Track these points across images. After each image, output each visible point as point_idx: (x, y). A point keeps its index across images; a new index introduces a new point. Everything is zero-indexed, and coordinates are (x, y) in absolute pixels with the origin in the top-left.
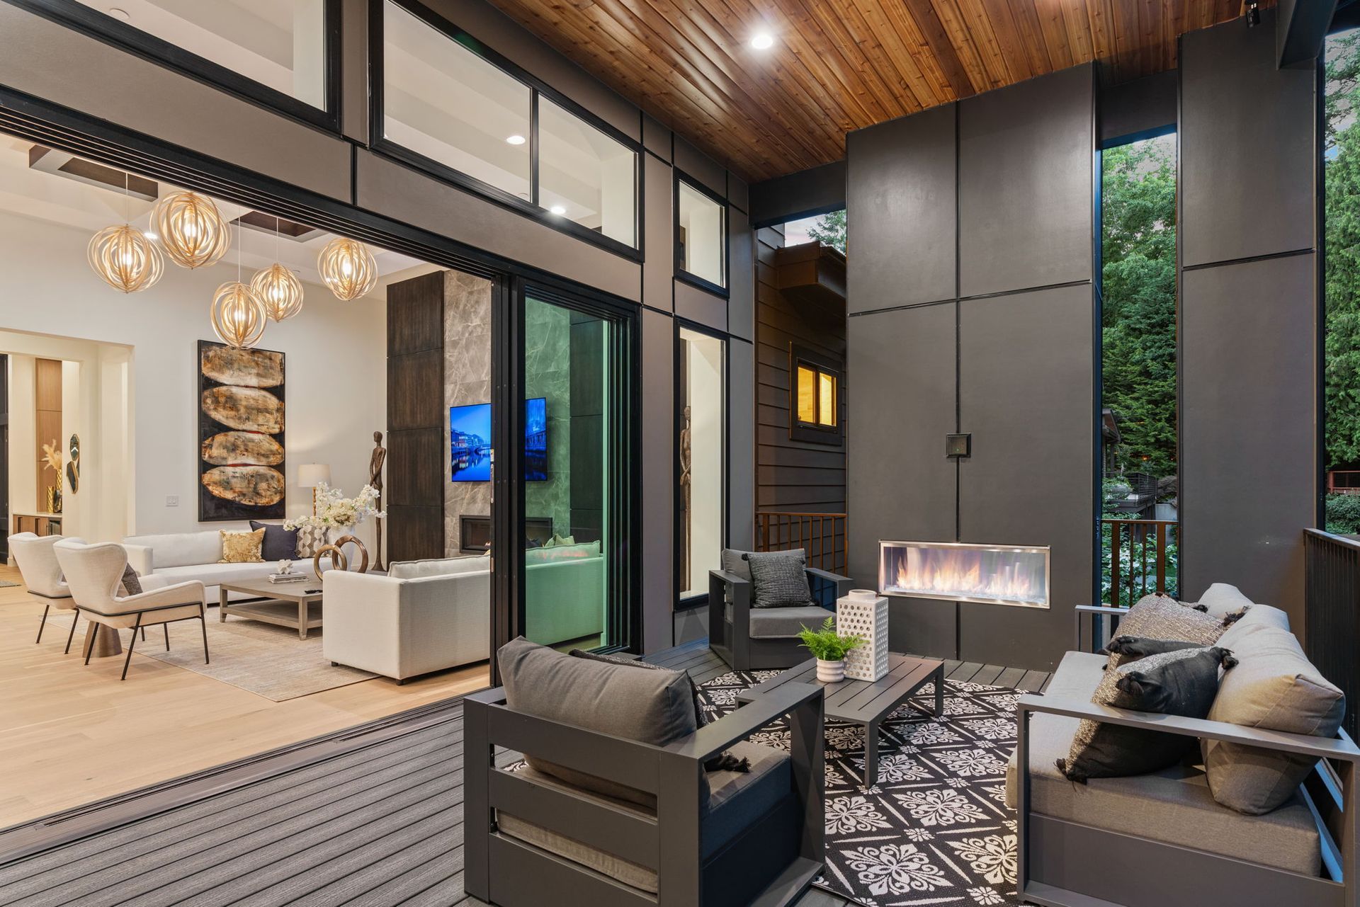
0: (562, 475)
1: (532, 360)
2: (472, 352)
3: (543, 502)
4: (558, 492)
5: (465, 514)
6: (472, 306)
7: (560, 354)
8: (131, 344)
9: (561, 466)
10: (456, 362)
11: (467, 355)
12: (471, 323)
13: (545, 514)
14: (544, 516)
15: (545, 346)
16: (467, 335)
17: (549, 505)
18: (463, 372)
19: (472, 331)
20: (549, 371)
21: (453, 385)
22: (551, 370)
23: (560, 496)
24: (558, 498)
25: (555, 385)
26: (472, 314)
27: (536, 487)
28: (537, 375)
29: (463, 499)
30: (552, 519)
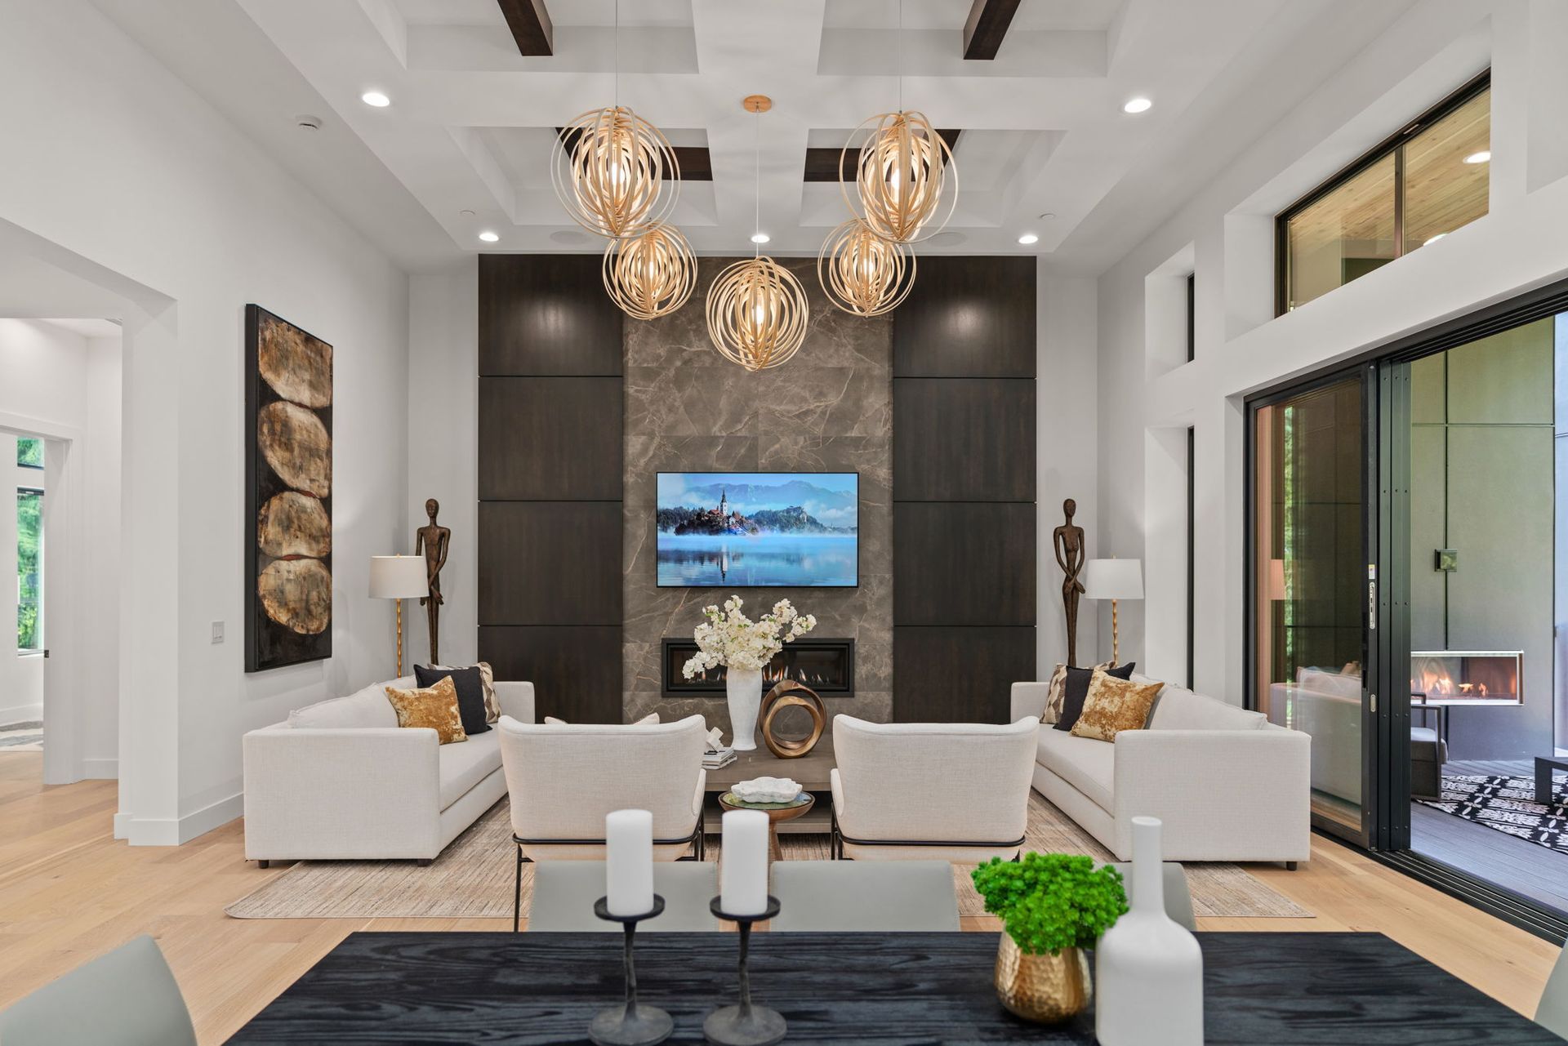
0: (872, 580)
1: (816, 416)
2: (688, 391)
3: (837, 617)
4: (865, 603)
5: (672, 637)
6: (690, 322)
7: (869, 414)
8: (174, 297)
9: (872, 567)
10: (652, 402)
11: (678, 395)
12: (688, 346)
13: (841, 633)
14: (839, 636)
15: (841, 401)
16: (678, 363)
17: (849, 620)
18: (671, 418)
19: (690, 360)
20: (848, 435)
21: (643, 438)
22: (854, 433)
23: (869, 608)
24: (866, 610)
25: (860, 456)
26: (692, 333)
27: (823, 596)
28: (826, 439)
29: (668, 614)
30: (853, 639)
